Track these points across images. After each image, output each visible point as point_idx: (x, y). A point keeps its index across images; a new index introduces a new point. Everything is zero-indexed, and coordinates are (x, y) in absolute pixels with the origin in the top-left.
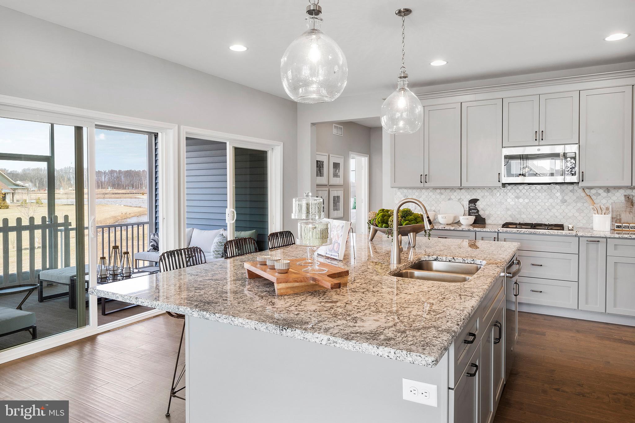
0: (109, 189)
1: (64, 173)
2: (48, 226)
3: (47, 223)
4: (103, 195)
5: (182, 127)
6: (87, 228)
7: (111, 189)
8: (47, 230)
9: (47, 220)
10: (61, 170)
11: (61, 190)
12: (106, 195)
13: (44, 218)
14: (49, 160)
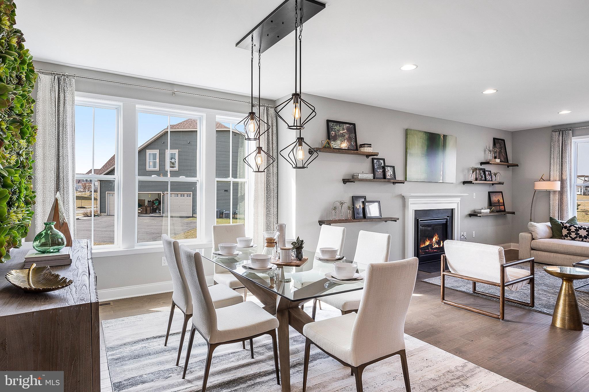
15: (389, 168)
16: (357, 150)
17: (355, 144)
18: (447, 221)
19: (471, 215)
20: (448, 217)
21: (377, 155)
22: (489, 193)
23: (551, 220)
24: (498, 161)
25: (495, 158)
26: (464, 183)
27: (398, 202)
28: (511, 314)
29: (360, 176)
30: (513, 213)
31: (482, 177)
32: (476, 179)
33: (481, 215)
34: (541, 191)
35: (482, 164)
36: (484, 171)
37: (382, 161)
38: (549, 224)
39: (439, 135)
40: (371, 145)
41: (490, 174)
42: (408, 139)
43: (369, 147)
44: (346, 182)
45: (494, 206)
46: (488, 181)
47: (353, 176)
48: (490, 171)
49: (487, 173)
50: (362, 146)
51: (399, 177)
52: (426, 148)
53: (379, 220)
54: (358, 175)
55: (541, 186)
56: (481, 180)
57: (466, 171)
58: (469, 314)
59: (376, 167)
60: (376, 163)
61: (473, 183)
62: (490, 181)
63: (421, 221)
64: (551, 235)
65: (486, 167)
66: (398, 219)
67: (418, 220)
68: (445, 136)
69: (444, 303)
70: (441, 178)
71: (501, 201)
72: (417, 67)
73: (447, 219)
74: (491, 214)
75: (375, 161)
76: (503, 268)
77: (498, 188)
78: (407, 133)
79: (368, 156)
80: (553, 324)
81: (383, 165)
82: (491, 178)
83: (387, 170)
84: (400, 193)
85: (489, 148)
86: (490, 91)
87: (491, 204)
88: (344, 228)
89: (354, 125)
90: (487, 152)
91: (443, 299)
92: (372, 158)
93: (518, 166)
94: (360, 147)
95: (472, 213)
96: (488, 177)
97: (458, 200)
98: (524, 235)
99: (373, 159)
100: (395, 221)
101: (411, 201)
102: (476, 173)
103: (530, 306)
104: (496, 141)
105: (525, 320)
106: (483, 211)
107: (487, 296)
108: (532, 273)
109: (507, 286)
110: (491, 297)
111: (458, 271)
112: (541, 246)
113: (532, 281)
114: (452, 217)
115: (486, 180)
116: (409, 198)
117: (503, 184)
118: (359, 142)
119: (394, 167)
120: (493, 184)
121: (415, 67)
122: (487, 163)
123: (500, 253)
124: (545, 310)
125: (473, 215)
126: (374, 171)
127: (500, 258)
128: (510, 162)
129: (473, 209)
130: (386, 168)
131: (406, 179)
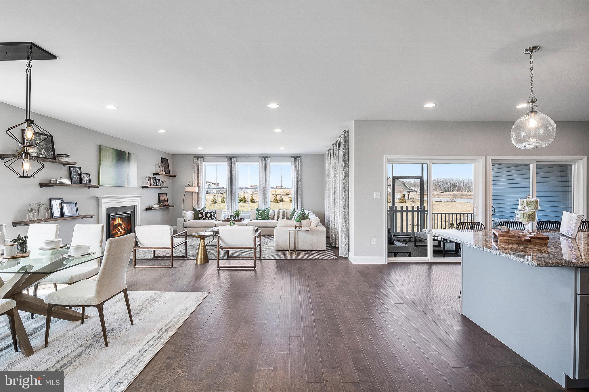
0: (466, 192)
1: (437, 182)
2: (420, 211)
3: (420, 209)
4: (461, 196)
5: (488, 157)
6: (427, 211)
7: (468, 192)
8: (420, 213)
9: (420, 208)
10: (435, 180)
11: (435, 193)
12: (463, 196)
13: (418, 207)
14: (421, 178)
15: (85, 175)
16: (55, 158)
17: (53, 154)
18: (131, 215)
19: (147, 209)
20: (132, 211)
21: (75, 165)
22: (159, 194)
23: (194, 209)
24: (164, 173)
25: (162, 171)
26: (143, 187)
27: (93, 202)
28: (176, 264)
29: (59, 181)
30: (173, 206)
31: (154, 183)
32: (151, 185)
33: (154, 209)
34: (188, 192)
35: (154, 174)
36: (156, 179)
37: (78, 169)
38: (193, 212)
39: (125, 152)
40: (69, 155)
41: (159, 182)
42: (101, 153)
43: (67, 157)
44: (43, 186)
45: (162, 202)
46: (158, 186)
47: (50, 181)
48: (159, 179)
49: (157, 180)
50: (59, 155)
51: (94, 182)
52: (115, 161)
53: (77, 217)
54: (57, 181)
55: (189, 189)
56: (154, 185)
57: (144, 179)
58: (152, 270)
59: (73, 174)
60: (73, 171)
61: (149, 187)
62: (159, 186)
63: (111, 215)
64: (194, 218)
65: (157, 177)
66: (94, 215)
67: (109, 215)
68: (129, 154)
69: (136, 268)
70: (127, 184)
71: (166, 199)
72: (118, 108)
73: (131, 213)
74: (160, 208)
75: (72, 169)
76: (172, 237)
77: (164, 190)
78: (100, 148)
79: (65, 164)
80: (197, 263)
81: (79, 172)
82: (160, 184)
83: (83, 177)
84: (94, 195)
85: (159, 164)
86: (162, 131)
87: (160, 201)
88: (57, 224)
89: (52, 137)
90: (157, 167)
91: (135, 265)
92: (69, 166)
93: (176, 177)
94: (57, 157)
95: (148, 208)
96: (158, 184)
97: (139, 199)
98: (180, 220)
99: (70, 168)
100: (92, 217)
101: (104, 201)
102: (151, 180)
103: (185, 258)
104: (162, 159)
105: (183, 265)
106: (155, 206)
107: (162, 258)
108: (186, 239)
109: (174, 248)
110: (164, 258)
111: (145, 245)
112: (189, 225)
113: (186, 243)
114: (134, 211)
115: (156, 185)
116: (102, 199)
117: (167, 188)
118: (57, 153)
119: (89, 175)
120: (161, 188)
121: (116, 108)
122: (158, 174)
123: (170, 229)
124: (193, 258)
125: (149, 209)
126: (70, 177)
127: (171, 232)
128: (171, 174)
129: (148, 205)
130: (82, 175)
131: (99, 184)
